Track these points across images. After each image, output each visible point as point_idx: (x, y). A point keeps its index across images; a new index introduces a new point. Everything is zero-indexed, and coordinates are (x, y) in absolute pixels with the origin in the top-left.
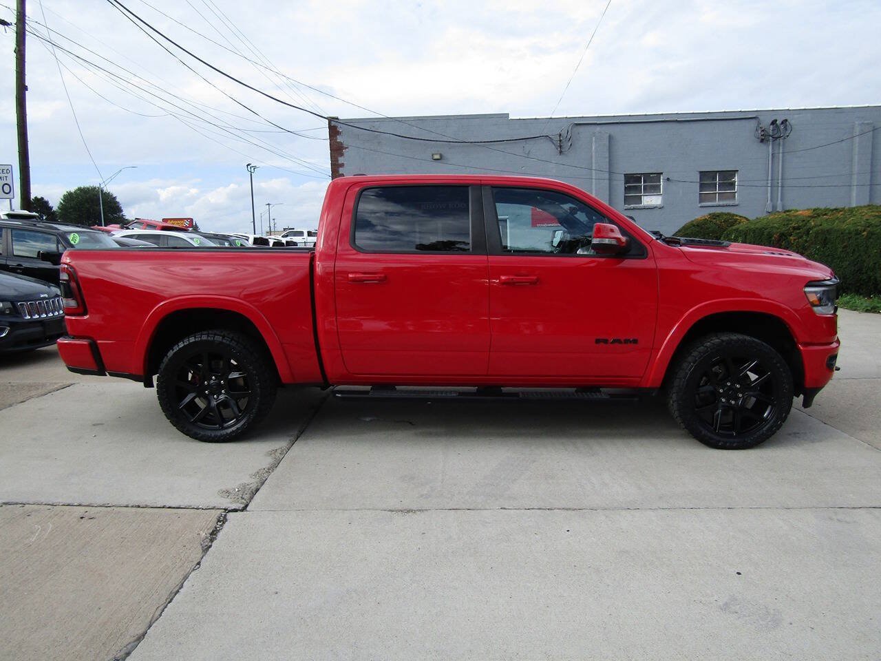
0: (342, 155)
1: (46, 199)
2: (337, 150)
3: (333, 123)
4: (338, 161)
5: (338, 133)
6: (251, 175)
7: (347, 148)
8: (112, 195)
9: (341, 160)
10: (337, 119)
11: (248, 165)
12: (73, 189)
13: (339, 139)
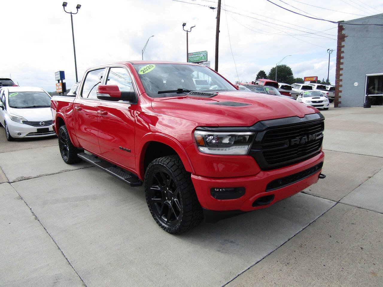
0: (344, 41)
1: (264, 71)
2: (341, 38)
3: (341, 25)
4: (341, 44)
5: (343, 29)
6: (330, 54)
7: (347, 36)
8: (289, 68)
9: (343, 44)
10: (343, 21)
11: (328, 50)
12: (275, 66)
13: (343, 32)
